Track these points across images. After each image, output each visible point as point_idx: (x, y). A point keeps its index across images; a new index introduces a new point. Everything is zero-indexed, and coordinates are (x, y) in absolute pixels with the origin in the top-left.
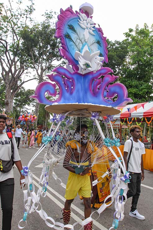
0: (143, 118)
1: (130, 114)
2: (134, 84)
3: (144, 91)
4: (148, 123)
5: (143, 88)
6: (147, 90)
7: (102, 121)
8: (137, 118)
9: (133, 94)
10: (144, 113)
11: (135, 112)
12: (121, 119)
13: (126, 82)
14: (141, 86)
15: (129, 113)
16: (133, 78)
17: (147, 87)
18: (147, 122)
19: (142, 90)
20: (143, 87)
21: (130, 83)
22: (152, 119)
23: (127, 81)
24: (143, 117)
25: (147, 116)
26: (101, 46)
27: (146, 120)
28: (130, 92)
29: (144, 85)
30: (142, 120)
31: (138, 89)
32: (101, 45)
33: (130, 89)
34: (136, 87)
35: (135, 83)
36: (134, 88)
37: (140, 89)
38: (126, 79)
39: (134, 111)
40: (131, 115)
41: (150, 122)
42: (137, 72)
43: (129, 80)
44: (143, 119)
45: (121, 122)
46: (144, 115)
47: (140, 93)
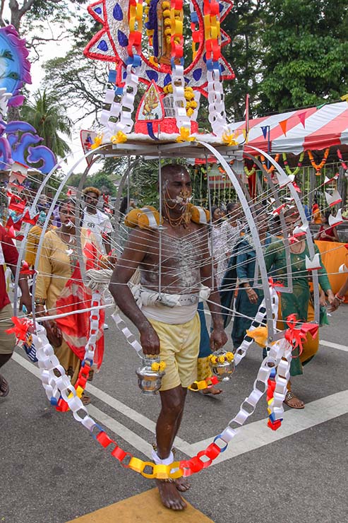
0: (302, 155)
1: (270, 143)
2: (305, 46)
3: (336, 68)
4: (316, 167)
5: (331, 57)
6: (344, 63)
7: (194, 167)
8: (287, 155)
9: (301, 78)
10: (306, 139)
11: (282, 137)
12: (245, 159)
13: (280, 40)
14: (326, 54)
15: (267, 140)
16: (304, 27)
17: (343, 54)
18: (313, 164)
19: (328, 65)
20: (333, 54)
21: (291, 45)
22: (326, 156)
23: (285, 37)
24: (302, 150)
25: (313, 149)
26: (13, 60)
27: (311, 158)
28: (293, 74)
29: (335, 48)
30: (301, 160)
31: (316, 61)
32: (13, 58)
33: (291, 64)
34: (312, 55)
35: (306, 42)
36: (304, 59)
37: (324, 61)
38: (280, 33)
39: (281, 135)
40: (273, 146)
41: (322, 164)
42: (313, 7)
43: (290, 35)
44: (304, 157)
45: (245, 167)
46: (305, 146)
47: (324, 75)
